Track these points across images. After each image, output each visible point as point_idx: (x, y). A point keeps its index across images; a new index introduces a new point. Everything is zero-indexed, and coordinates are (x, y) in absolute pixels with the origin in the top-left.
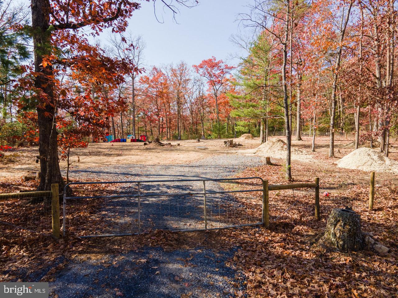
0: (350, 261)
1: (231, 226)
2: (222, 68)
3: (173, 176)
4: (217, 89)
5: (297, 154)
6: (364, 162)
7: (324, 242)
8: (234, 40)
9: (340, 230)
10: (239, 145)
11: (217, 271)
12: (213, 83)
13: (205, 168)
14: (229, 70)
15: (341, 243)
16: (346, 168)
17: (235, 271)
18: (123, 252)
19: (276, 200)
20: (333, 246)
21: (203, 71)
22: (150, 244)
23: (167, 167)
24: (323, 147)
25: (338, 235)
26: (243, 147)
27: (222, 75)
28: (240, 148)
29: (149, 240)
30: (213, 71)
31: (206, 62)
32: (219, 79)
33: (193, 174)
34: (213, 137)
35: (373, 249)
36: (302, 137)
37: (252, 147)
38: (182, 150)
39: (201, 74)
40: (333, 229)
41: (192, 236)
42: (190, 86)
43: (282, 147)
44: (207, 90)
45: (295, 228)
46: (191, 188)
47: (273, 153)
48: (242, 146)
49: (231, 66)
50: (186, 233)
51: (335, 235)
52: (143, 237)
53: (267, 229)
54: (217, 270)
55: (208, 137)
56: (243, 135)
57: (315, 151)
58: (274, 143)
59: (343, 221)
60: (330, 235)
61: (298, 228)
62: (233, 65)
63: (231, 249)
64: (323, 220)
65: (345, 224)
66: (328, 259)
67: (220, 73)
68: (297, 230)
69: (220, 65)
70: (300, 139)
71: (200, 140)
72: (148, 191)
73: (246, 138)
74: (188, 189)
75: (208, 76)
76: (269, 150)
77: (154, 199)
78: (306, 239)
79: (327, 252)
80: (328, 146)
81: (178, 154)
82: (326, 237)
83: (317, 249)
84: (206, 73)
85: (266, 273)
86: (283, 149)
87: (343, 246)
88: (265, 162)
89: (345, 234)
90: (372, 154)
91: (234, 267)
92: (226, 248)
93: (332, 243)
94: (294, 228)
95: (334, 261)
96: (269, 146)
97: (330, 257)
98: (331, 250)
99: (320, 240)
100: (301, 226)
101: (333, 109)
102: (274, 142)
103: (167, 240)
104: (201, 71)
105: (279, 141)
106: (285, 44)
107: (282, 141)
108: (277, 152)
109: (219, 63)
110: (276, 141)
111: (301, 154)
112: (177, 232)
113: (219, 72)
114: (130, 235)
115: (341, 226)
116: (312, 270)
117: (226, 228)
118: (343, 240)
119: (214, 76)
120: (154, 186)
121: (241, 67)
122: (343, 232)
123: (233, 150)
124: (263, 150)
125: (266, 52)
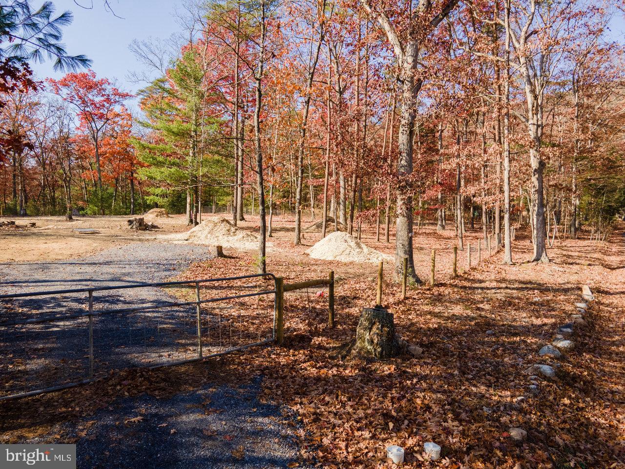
0: (395, 370)
1: (231, 348)
2: (107, 92)
3: (71, 281)
4: (98, 128)
5: (250, 240)
6: (341, 250)
7: (359, 353)
8: (139, 51)
9: (378, 334)
10: (153, 227)
11: (255, 412)
12: (88, 117)
13: (121, 266)
14: (121, 99)
15: (379, 350)
16: (322, 259)
17: (277, 407)
18: (84, 415)
19: (262, 307)
20: (371, 356)
21: (69, 93)
22: (126, 393)
23: (44, 266)
24: (280, 231)
25: (375, 341)
26: (161, 230)
27: (107, 105)
28: (156, 231)
29: (118, 387)
30: (90, 96)
31: (76, 77)
32: (101, 111)
33: (109, 277)
34: (89, 212)
35: (408, 352)
36: (245, 217)
37: (176, 230)
38: (47, 235)
39: (65, 97)
40: (368, 334)
41: (187, 371)
42: (40, 115)
43: (228, 230)
44: (75, 126)
45: (313, 341)
46: (122, 299)
47: (216, 239)
48: (158, 228)
49: (125, 92)
50: (173, 368)
51: (371, 342)
52: (105, 385)
53: (281, 346)
54: (255, 410)
55: (80, 212)
56: (152, 210)
57: (272, 236)
58: (215, 225)
59: (379, 322)
60: (364, 342)
61: (317, 340)
62: (129, 92)
63: (254, 380)
64: (339, 326)
65: (382, 327)
66: (372, 371)
67: (104, 101)
68: (317, 343)
69: (103, 86)
70: (242, 219)
71: (74, 217)
72: (40, 311)
73: (157, 216)
74: (118, 300)
75: (79, 103)
76: (209, 235)
77: (68, 323)
78: (334, 353)
79: (368, 363)
80: (293, 230)
81: (45, 241)
82: (359, 345)
83: (353, 362)
84: (76, 96)
85: (316, 401)
86: (229, 234)
87: (381, 353)
88: (216, 253)
89: (384, 338)
90: (349, 240)
91: (273, 403)
92: (245, 379)
93: (369, 352)
94: (311, 341)
95: (378, 372)
96: (207, 230)
97: (373, 368)
98: (370, 361)
99: (353, 351)
100: (318, 337)
101: (300, 178)
102: (216, 222)
103: (151, 383)
104: (65, 91)
105: (223, 221)
106: (259, 80)
107: (228, 222)
108: (221, 237)
109: (102, 82)
110: (218, 220)
111: (255, 240)
112: (158, 368)
113: (102, 99)
114: (76, 386)
115: (378, 329)
116: (363, 388)
117: (229, 353)
118: (381, 346)
119: (92, 104)
120: (45, 302)
121: (141, 96)
122: (381, 336)
123: (147, 235)
124: (199, 234)
125: (197, 80)
